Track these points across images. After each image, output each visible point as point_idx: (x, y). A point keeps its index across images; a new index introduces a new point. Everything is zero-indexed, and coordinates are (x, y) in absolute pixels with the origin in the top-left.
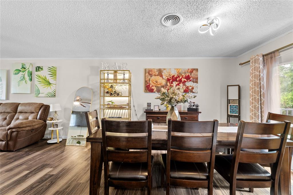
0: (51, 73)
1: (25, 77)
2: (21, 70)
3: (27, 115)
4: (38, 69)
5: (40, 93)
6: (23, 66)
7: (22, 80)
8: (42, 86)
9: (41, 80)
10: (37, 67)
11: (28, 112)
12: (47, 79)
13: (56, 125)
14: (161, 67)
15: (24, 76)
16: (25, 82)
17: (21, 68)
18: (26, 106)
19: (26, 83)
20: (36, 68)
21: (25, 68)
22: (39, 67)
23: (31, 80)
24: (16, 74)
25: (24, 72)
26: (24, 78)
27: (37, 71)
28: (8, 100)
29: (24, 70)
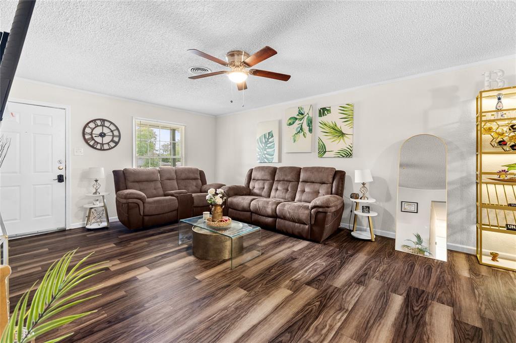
0: (345, 116)
1: (303, 127)
2: (298, 117)
3: (317, 186)
4: (323, 111)
5: (326, 151)
6: (300, 110)
7: (299, 132)
8: (330, 139)
9: (327, 130)
10: (321, 109)
11: (317, 181)
12: (339, 126)
13: (367, 207)
15: (301, 126)
16: (304, 134)
17: (298, 115)
19: (305, 137)
20: (320, 111)
21: (302, 114)
22: (324, 109)
23: (310, 131)
24: (290, 124)
25: (301, 119)
26: (301, 129)
27: (320, 115)
28: (280, 163)
29: (302, 116)
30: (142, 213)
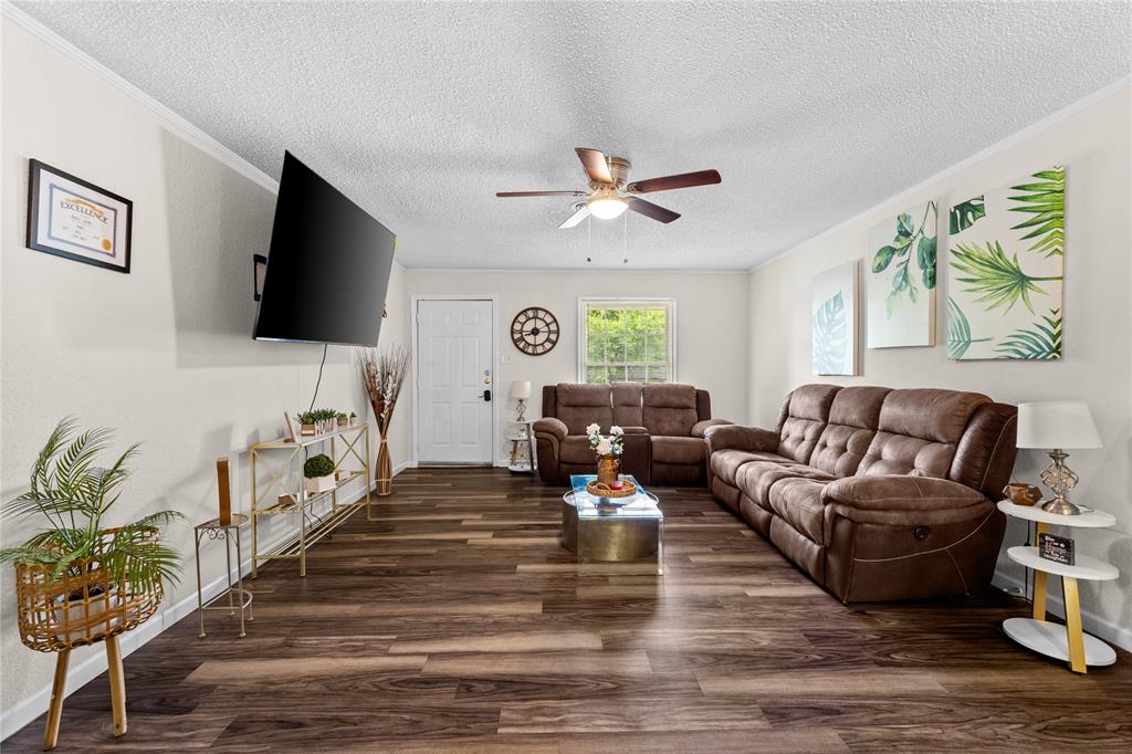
1: (910, 272)
2: (897, 245)
3: (910, 445)
4: (964, 214)
5: (969, 342)
6: (901, 225)
7: (899, 288)
8: (981, 300)
9: (975, 271)
10: (956, 208)
11: (914, 433)
12: (1009, 257)
13: (1059, 540)
15: (906, 269)
16: (911, 293)
17: (897, 239)
18: (905, 406)
19: (914, 301)
20: (953, 215)
21: (908, 235)
22: (965, 208)
23: (932, 280)
24: (880, 268)
25: (903, 251)
26: (905, 277)
27: (954, 230)
28: (859, 377)
29: (906, 241)
30: (556, 457)
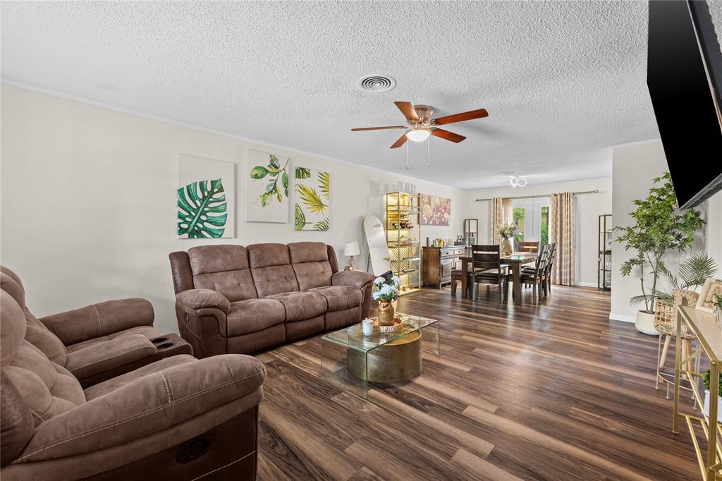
0: (324, 185)
1: (277, 183)
2: (269, 169)
4: (301, 173)
5: (305, 223)
6: (272, 160)
7: (271, 192)
8: (309, 208)
9: (307, 197)
10: (300, 168)
12: (318, 195)
14: (431, 194)
15: (275, 184)
16: (278, 197)
17: (269, 166)
19: (280, 201)
20: (298, 171)
21: (277, 168)
22: (304, 170)
24: (256, 177)
25: (274, 174)
26: (275, 188)
27: (299, 177)
29: (275, 171)
